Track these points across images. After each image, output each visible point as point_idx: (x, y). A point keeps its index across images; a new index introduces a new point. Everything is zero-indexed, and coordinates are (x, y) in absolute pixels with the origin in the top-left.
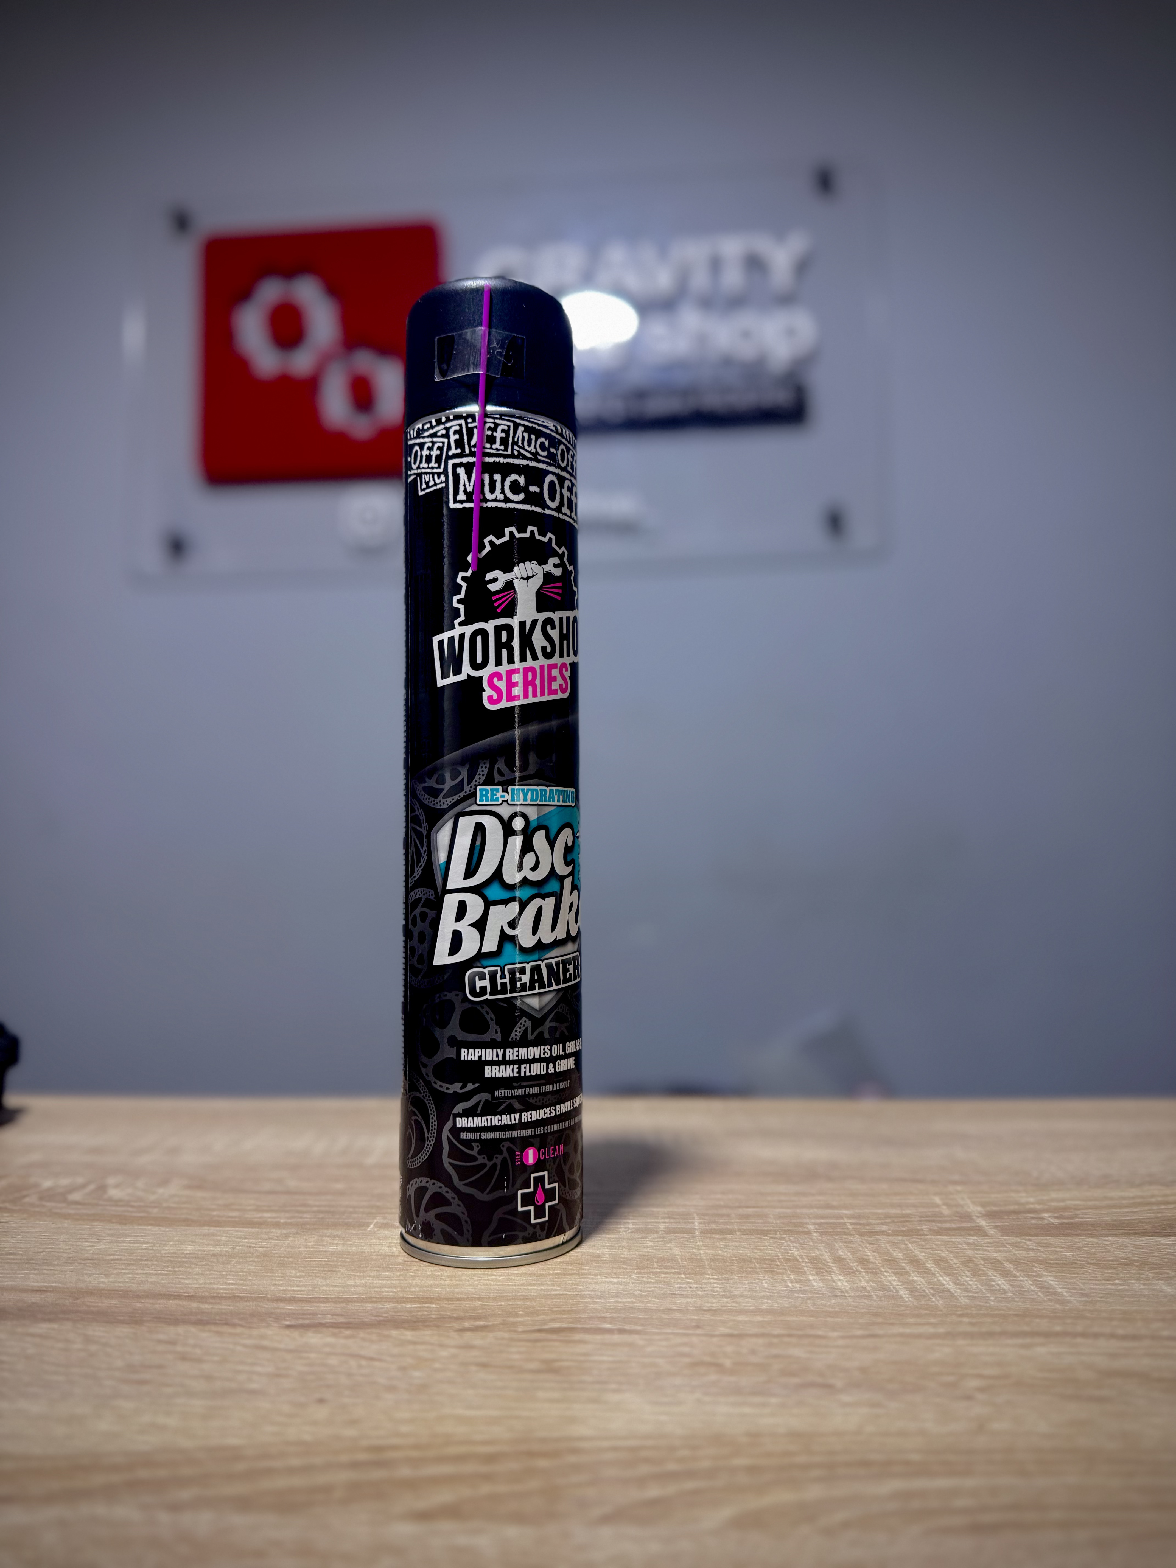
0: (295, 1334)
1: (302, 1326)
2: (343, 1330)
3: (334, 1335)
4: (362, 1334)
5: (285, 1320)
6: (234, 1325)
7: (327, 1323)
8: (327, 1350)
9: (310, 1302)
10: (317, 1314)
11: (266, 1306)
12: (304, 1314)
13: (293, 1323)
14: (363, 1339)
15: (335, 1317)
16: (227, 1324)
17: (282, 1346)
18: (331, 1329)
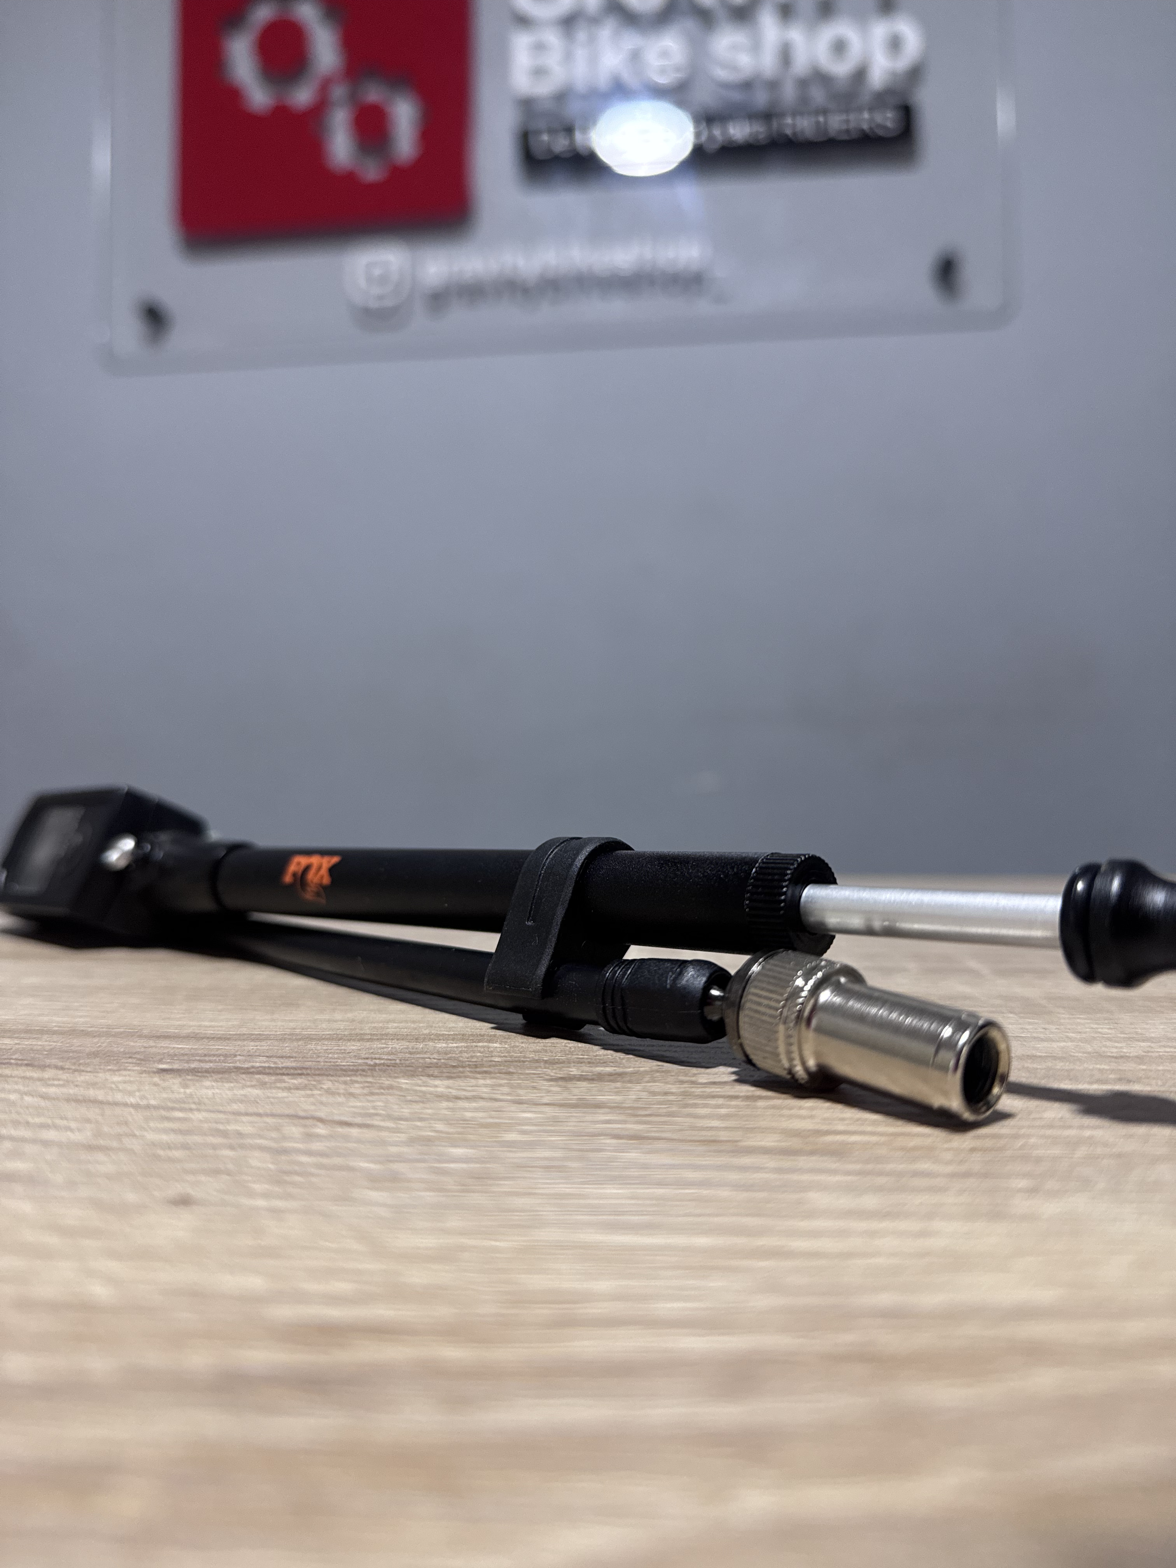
0: (174, 1083)
1: (194, 1071)
2: (285, 1078)
3: (263, 1085)
4: (327, 1084)
5: (160, 1061)
6: (43, 1067)
7: (253, 1067)
8: (235, 1107)
9: (229, 1039)
10: (235, 1056)
11: (132, 1044)
12: (205, 1055)
13: (176, 1066)
14: (329, 1092)
15: (275, 1060)
16: (27, 1065)
17: (132, 1100)
18: (257, 1076)
